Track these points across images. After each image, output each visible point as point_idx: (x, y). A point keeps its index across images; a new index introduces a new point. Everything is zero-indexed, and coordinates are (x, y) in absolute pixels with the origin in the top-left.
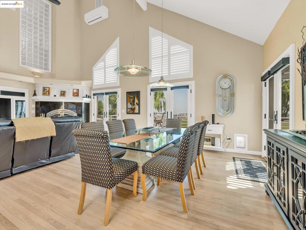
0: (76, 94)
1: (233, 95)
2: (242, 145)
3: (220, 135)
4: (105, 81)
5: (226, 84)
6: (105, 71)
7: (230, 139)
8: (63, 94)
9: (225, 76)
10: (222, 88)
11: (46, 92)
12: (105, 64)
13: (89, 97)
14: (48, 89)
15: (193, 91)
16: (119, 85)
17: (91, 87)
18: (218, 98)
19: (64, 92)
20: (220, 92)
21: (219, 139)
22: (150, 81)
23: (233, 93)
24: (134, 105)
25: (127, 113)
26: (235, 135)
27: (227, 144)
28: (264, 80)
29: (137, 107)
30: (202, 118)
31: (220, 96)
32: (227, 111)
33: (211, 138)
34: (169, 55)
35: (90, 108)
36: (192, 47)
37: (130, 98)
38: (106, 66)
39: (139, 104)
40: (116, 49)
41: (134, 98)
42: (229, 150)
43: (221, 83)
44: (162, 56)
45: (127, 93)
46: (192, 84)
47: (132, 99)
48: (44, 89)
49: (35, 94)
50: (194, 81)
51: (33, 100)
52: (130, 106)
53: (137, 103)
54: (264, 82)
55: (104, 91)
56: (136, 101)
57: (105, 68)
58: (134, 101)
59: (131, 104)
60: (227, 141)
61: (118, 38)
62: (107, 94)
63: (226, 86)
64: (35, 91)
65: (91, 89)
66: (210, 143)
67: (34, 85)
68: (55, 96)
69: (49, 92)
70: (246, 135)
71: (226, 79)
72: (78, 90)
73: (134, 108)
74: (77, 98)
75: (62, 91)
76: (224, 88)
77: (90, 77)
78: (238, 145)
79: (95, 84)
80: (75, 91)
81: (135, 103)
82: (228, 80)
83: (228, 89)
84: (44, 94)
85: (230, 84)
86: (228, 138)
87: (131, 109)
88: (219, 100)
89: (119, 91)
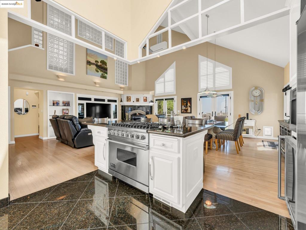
0: (145, 100)
1: (262, 100)
2: (269, 134)
3: (253, 127)
4: (165, 91)
5: (257, 93)
6: (164, 84)
7: (260, 130)
8: (138, 100)
9: (256, 88)
10: (254, 96)
11: (128, 99)
12: (164, 80)
13: (152, 102)
14: (129, 97)
15: (232, 98)
16: (175, 93)
17: (154, 95)
18: (251, 103)
19: (138, 99)
20: (253, 98)
21: (252, 129)
22: (199, 91)
23: (262, 99)
24: (187, 107)
25: (182, 113)
26: (264, 127)
27: (258, 133)
28: (285, 91)
29: (189, 109)
30: (239, 115)
31: (253, 101)
32: (258, 111)
33: (246, 129)
34: (214, 74)
35: (153, 109)
36: (231, 68)
37: (184, 102)
38: (166, 81)
39: (191, 107)
40: (173, 70)
41: (187, 102)
42: (259, 137)
43: (253, 92)
44: (207, 75)
45: (182, 99)
46: (231, 93)
47: (185, 103)
48: (127, 97)
49: (121, 101)
50: (233, 91)
51: (120, 104)
52: (184, 108)
53: (189, 106)
54: (285, 93)
55: (164, 98)
56: (189, 104)
57: (164, 82)
58: (187, 105)
59: (184, 106)
60: (258, 131)
61: (175, 62)
62: (166, 100)
63: (257, 94)
64: (121, 99)
65: (154, 96)
66: (245, 132)
67: (121, 95)
68: (134, 102)
69: (130, 99)
70: (272, 127)
71: (257, 90)
72: (146, 97)
73: (187, 109)
74: (146, 102)
75: (137, 99)
76: (255, 96)
77: (153, 88)
78: (266, 133)
79: (157, 93)
80: (145, 98)
81: (188, 106)
82: (259, 91)
83: (258, 97)
84: (127, 101)
85: (260, 93)
86: (259, 129)
87: (185, 110)
88: (251, 104)
89: (175, 98)
